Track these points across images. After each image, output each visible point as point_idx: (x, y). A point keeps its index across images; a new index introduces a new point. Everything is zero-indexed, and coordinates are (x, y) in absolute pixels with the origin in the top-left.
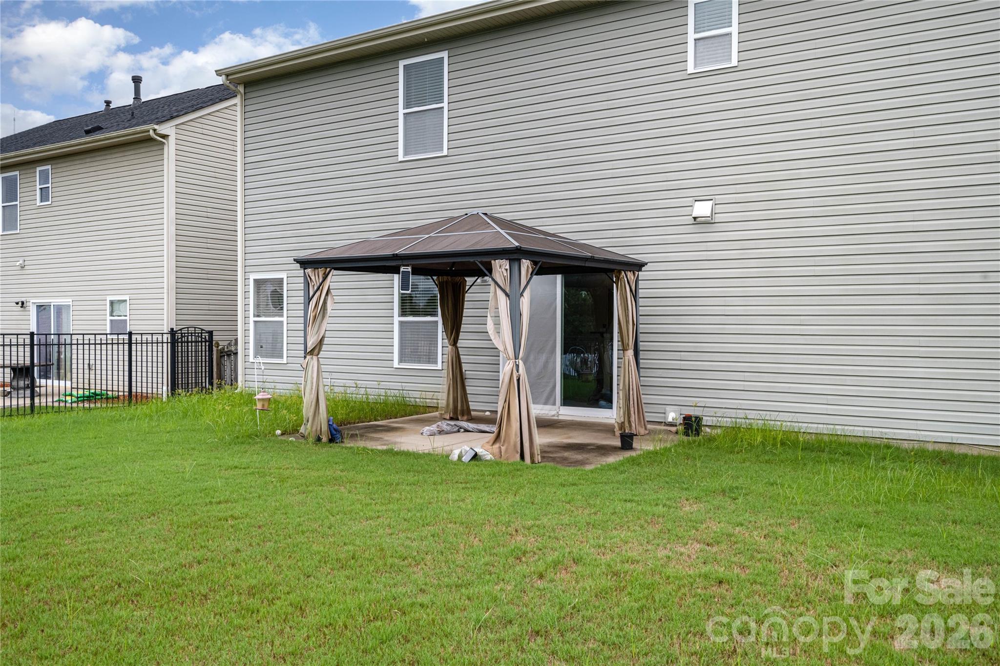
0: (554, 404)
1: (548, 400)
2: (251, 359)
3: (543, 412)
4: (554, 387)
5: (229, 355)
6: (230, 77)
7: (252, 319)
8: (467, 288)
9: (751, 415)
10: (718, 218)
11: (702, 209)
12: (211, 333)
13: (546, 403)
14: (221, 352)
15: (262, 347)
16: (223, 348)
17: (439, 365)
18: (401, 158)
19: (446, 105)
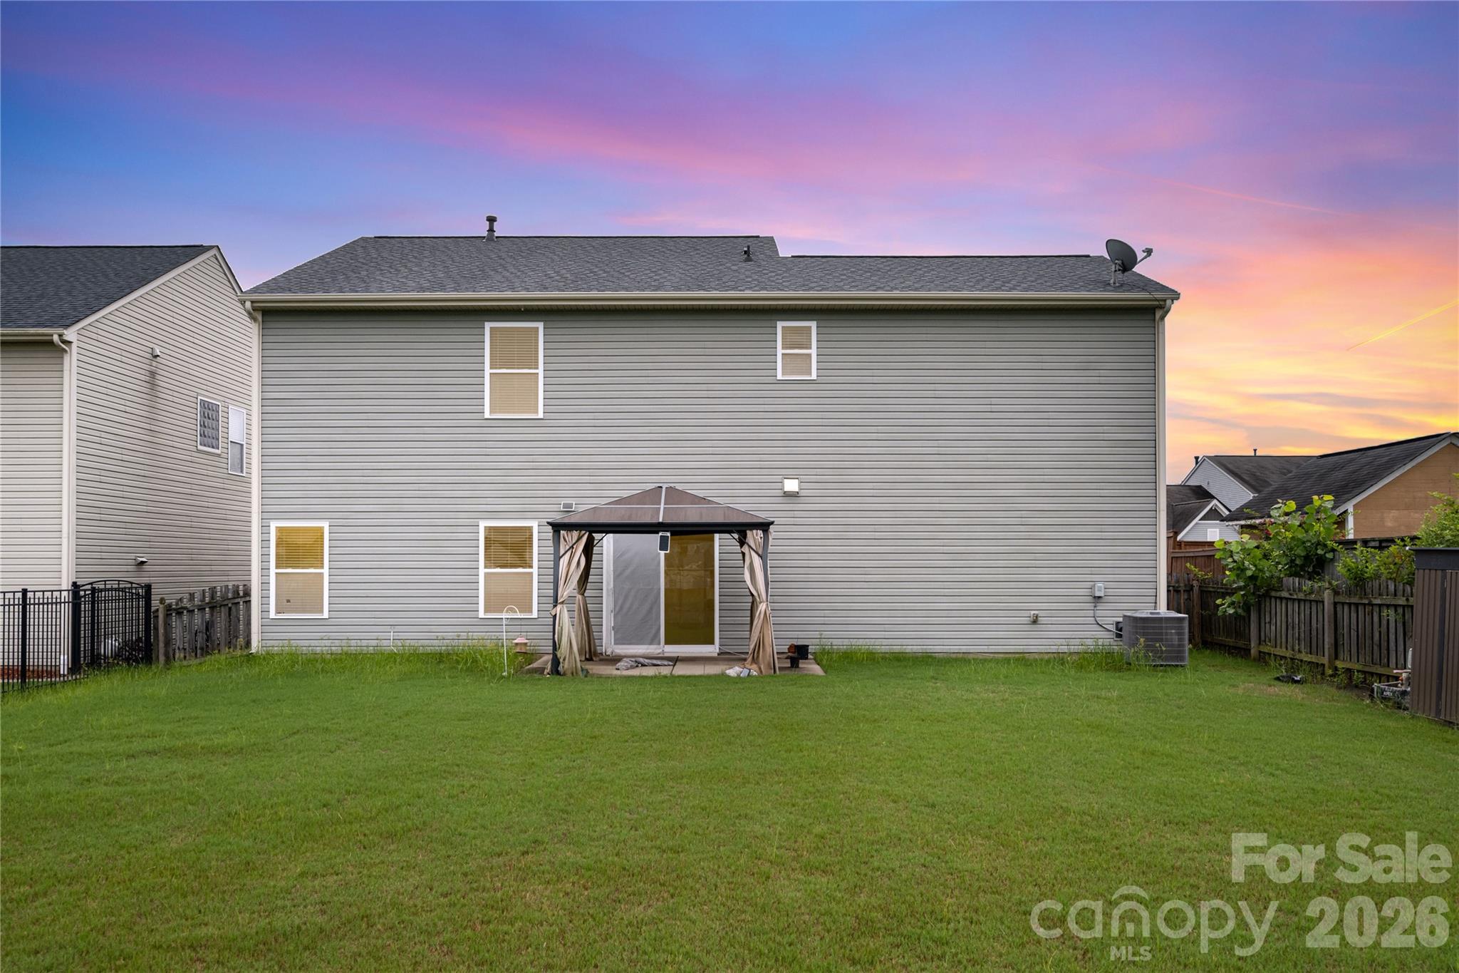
0: (659, 644)
1: (654, 640)
2: (272, 615)
3: (648, 651)
4: (659, 629)
5: (179, 613)
6: (255, 305)
7: (273, 570)
8: (596, 542)
9: (835, 642)
10: (803, 493)
11: (791, 485)
12: (148, 588)
13: (651, 643)
14: (168, 610)
15: (288, 601)
16: (170, 605)
17: (535, 615)
18: (487, 415)
19: (540, 371)
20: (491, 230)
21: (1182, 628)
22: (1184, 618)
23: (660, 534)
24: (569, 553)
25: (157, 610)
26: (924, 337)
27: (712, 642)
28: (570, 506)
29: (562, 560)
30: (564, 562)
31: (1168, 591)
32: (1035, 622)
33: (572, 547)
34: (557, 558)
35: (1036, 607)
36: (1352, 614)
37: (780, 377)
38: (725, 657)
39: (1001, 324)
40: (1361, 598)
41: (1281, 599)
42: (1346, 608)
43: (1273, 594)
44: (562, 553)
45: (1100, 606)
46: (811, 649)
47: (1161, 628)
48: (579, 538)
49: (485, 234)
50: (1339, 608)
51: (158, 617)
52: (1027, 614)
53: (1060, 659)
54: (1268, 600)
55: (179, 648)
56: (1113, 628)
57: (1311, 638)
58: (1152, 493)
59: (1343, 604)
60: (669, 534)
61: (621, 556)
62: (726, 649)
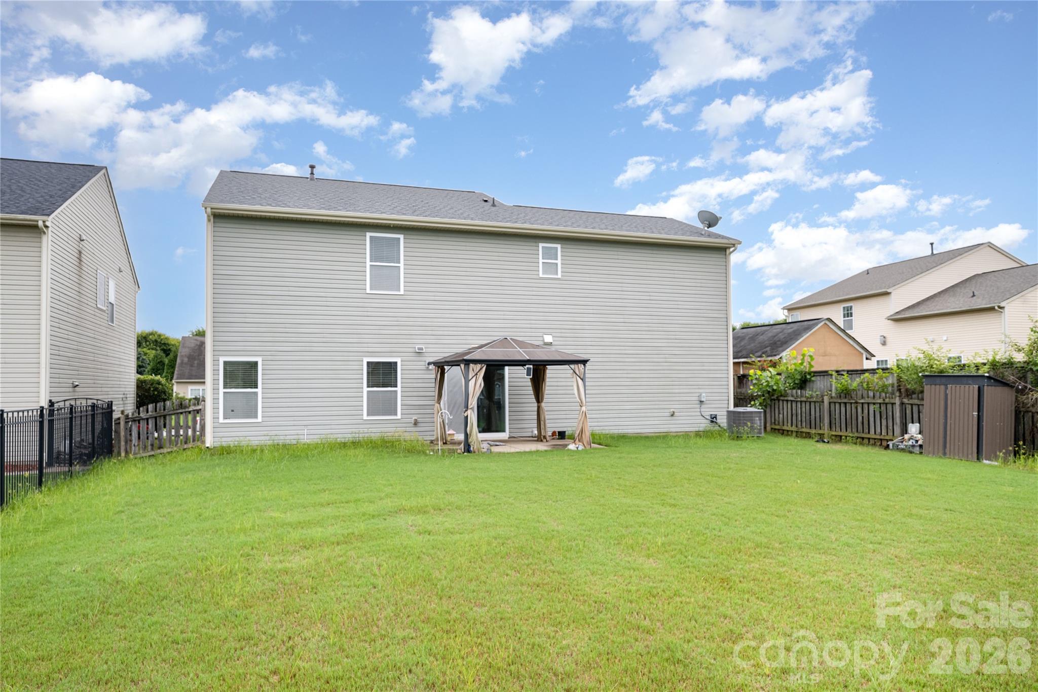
2: (221, 420)
5: (135, 421)
7: (222, 390)
10: (554, 343)
11: (548, 339)
14: (126, 419)
15: (232, 411)
16: (127, 416)
17: (399, 416)
18: (368, 291)
19: (402, 265)
20: (312, 173)
21: (760, 417)
22: (761, 412)
23: (527, 366)
24: (475, 378)
25: (119, 419)
26: (616, 257)
27: (504, 431)
28: (422, 349)
29: (470, 382)
30: (472, 383)
31: (734, 398)
32: (672, 415)
33: (477, 374)
34: (467, 381)
35: (674, 407)
36: (842, 408)
37: (541, 275)
38: (512, 440)
39: (655, 252)
40: (850, 400)
41: (787, 401)
42: (837, 406)
43: (782, 398)
44: (470, 378)
45: (703, 406)
46: (567, 434)
47: (752, 417)
48: (481, 369)
49: (309, 176)
50: (832, 406)
51: (119, 423)
52: (668, 411)
53: (686, 435)
54: (777, 402)
55: (134, 445)
56: (709, 418)
57: (810, 421)
58: (726, 346)
59: (835, 403)
60: (531, 366)
61: (452, 379)
62: (513, 435)
